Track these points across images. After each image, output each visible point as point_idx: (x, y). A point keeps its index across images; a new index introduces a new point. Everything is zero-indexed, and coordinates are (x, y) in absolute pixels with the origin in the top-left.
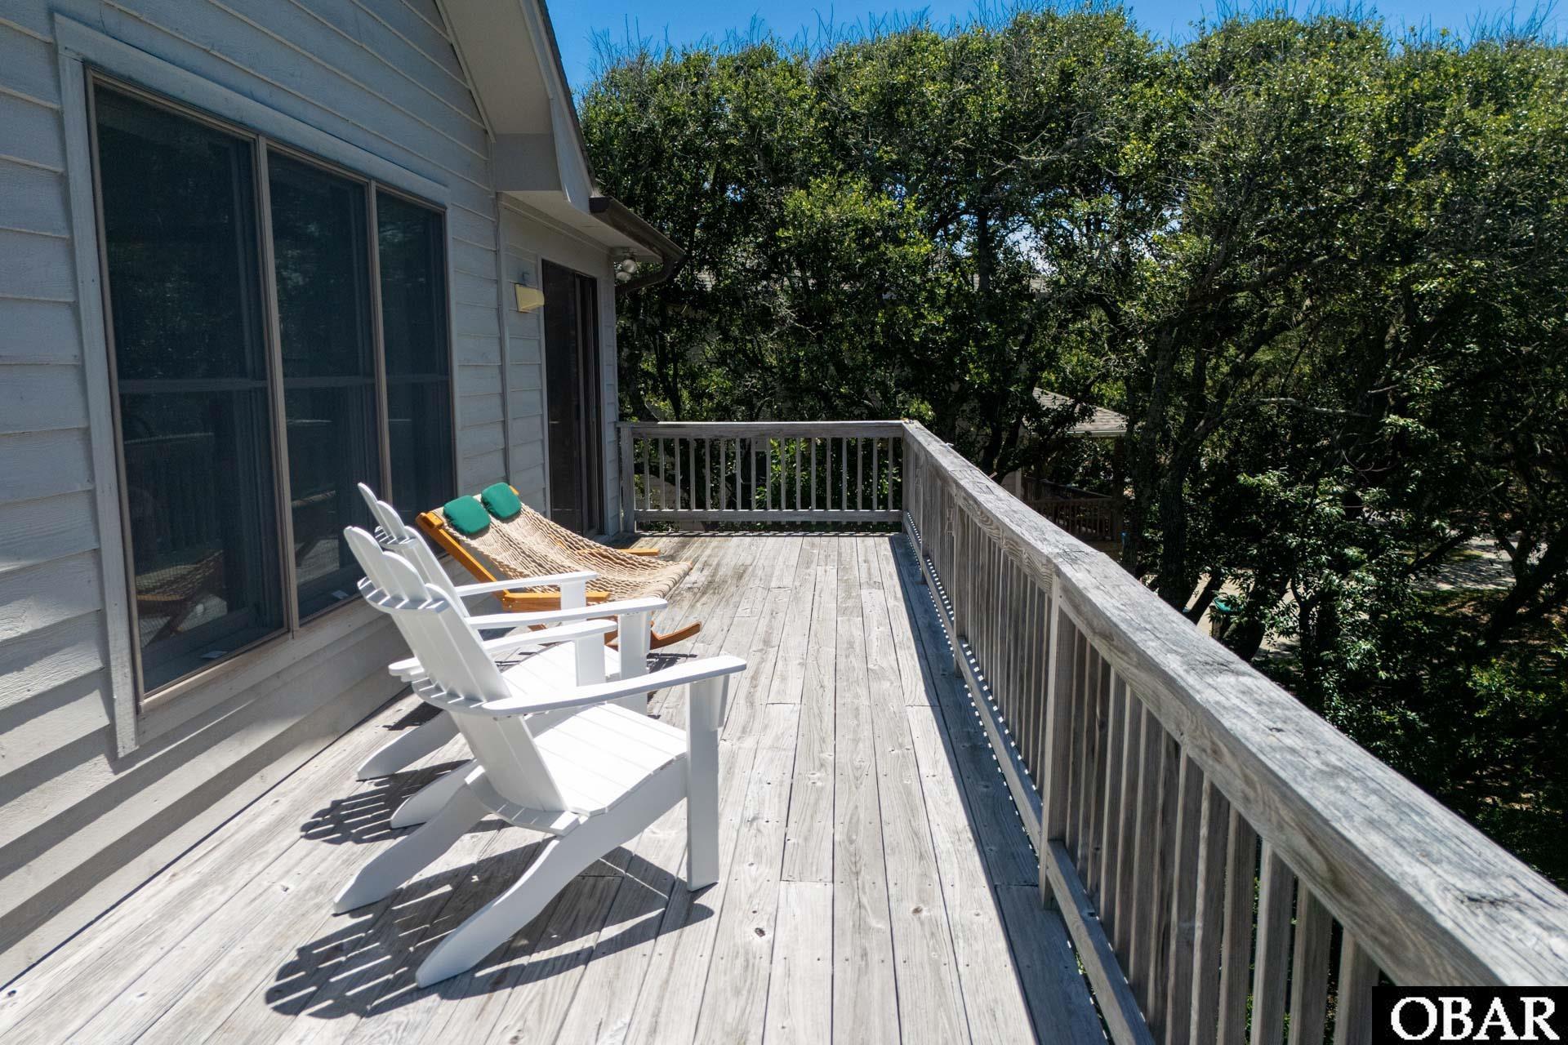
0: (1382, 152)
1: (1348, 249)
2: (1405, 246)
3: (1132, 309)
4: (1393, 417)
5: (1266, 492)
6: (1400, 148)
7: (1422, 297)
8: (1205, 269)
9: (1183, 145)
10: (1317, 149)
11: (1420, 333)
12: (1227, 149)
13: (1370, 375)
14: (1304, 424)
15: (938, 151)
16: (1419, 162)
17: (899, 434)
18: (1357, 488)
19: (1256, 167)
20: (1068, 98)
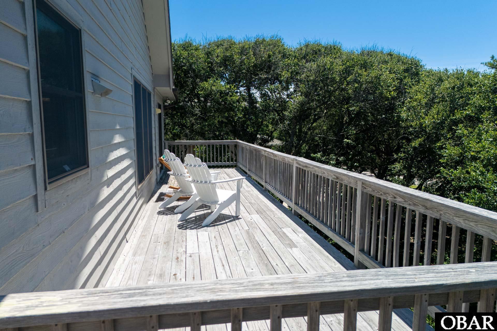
0: (341, 79)
1: (335, 100)
2: (347, 100)
3: (286, 113)
4: (345, 140)
5: (318, 158)
6: (345, 78)
7: (352, 111)
8: (303, 105)
9: (297, 73)
10: (328, 78)
11: (351, 119)
12: (308, 77)
13: (340, 130)
14: (325, 141)
15: (238, 73)
16: (349, 81)
17: (236, 144)
18: (338, 157)
19: (314, 81)
20: (270, 61)
